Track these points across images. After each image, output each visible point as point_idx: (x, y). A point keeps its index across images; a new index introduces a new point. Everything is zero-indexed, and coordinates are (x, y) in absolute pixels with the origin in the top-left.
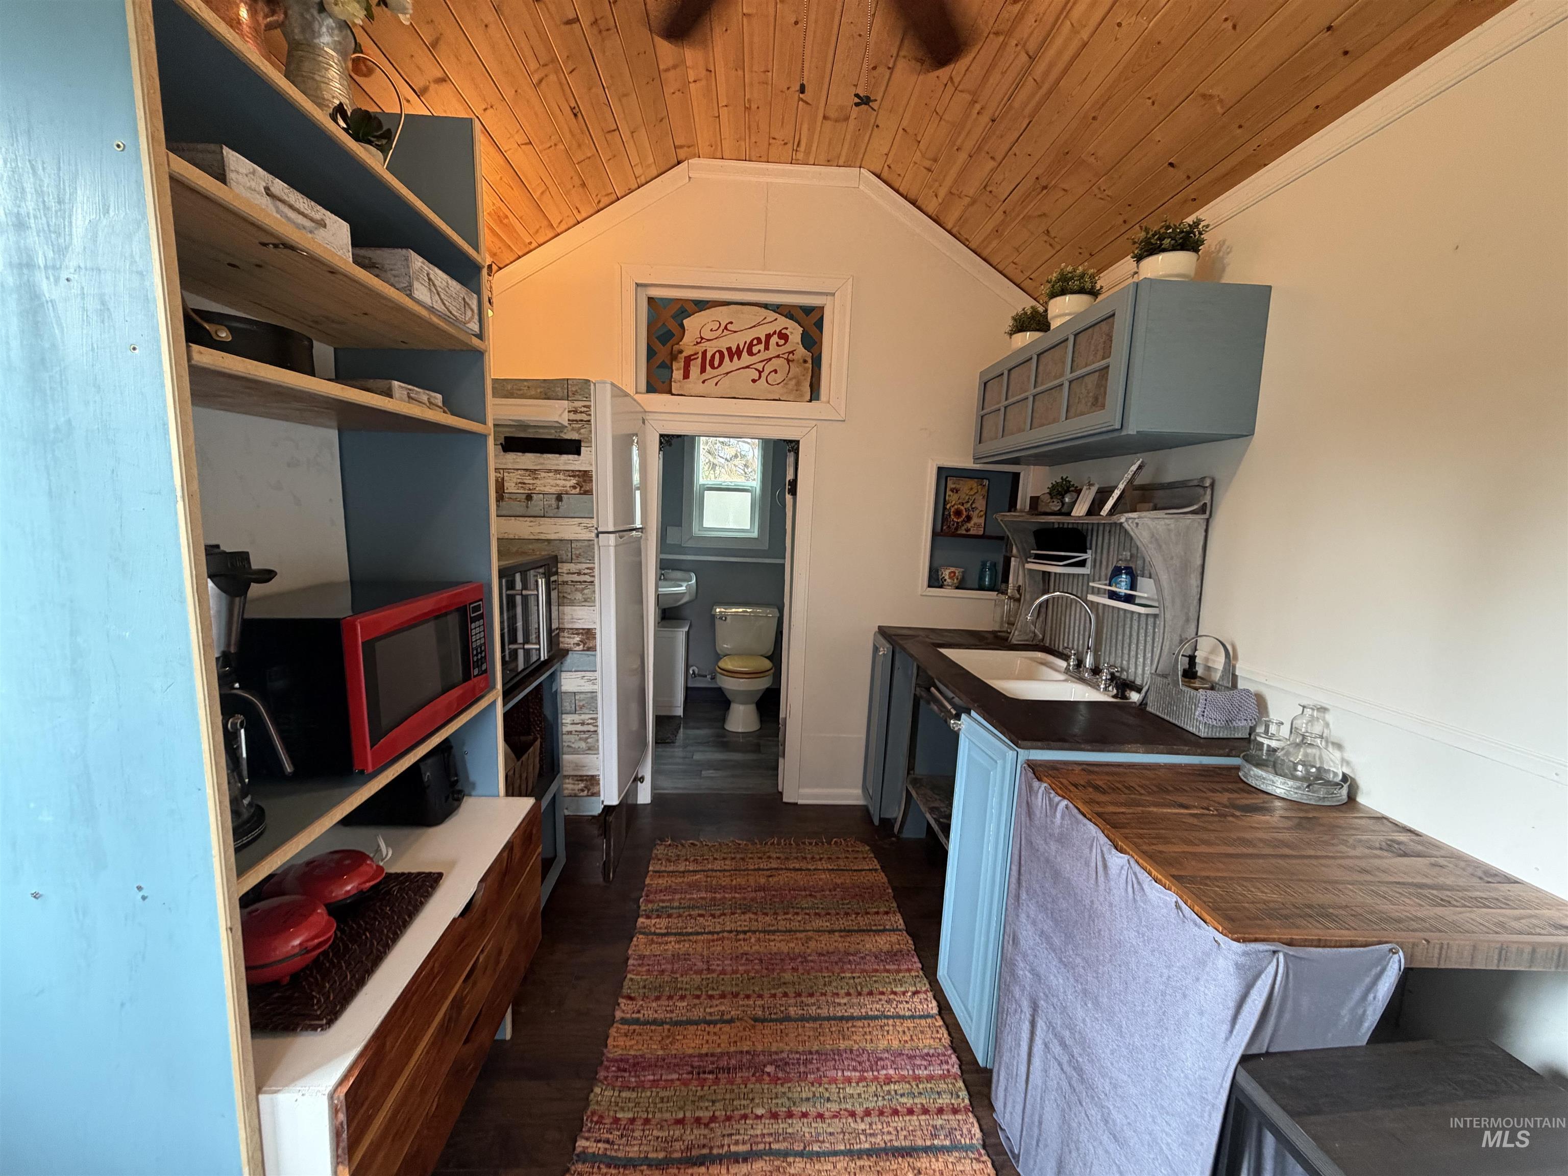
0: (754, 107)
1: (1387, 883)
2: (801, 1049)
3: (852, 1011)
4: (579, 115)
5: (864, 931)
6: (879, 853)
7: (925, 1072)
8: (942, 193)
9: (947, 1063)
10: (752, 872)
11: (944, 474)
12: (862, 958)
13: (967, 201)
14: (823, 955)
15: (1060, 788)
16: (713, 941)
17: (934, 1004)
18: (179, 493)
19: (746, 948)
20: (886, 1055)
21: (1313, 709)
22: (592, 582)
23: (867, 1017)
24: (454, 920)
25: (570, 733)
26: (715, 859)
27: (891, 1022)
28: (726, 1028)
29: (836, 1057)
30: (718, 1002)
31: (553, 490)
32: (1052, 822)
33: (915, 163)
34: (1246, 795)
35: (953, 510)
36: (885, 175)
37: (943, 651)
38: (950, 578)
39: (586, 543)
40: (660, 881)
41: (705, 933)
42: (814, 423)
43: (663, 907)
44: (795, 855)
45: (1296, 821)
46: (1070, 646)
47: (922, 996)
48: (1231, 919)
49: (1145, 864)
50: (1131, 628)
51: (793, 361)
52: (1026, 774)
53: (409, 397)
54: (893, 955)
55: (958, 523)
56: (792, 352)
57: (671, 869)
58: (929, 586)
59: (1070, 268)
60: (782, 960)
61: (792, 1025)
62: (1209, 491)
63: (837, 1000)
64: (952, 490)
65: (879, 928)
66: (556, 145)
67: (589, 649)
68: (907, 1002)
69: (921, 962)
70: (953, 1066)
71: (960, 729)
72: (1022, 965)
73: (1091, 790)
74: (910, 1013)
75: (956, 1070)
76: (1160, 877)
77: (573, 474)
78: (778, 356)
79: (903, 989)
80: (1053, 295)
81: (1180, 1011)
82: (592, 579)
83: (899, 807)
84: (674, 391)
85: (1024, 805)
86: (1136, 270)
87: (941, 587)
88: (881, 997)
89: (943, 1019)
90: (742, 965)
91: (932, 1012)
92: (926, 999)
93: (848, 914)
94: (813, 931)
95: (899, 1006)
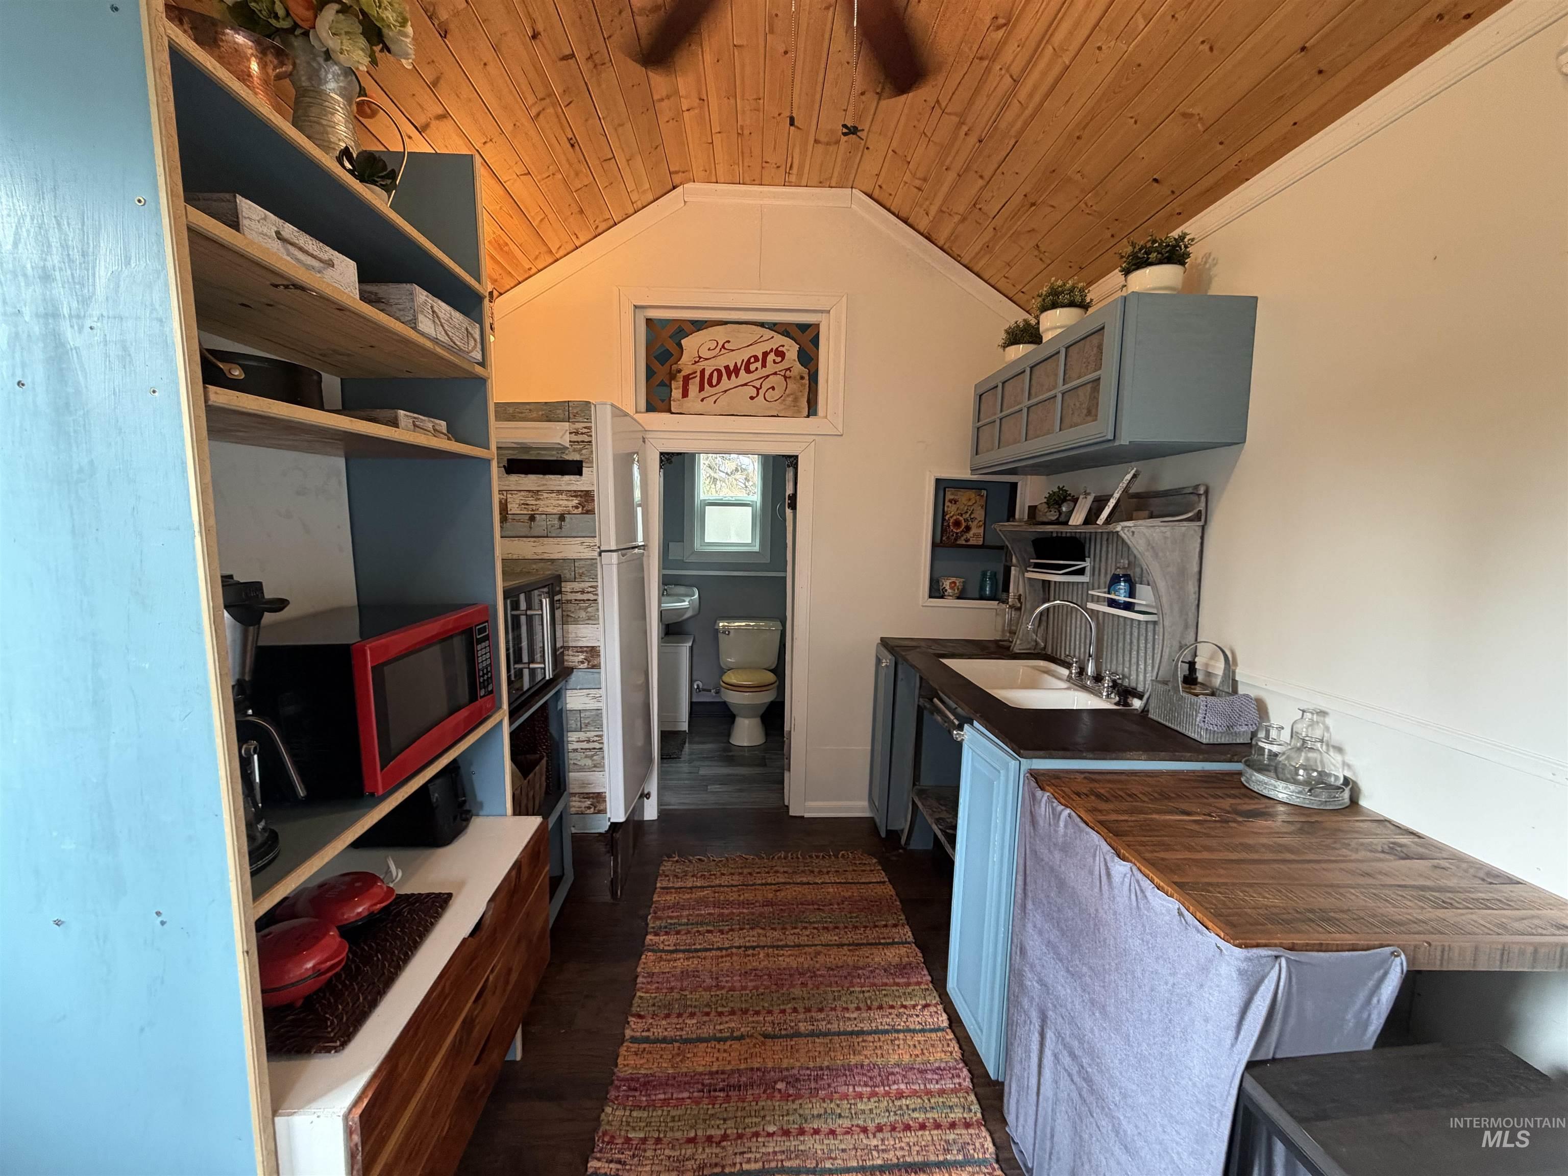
0: (746, 132)
1: (1391, 886)
2: (811, 1065)
3: (862, 1025)
4: (576, 145)
5: (871, 944)
6: (886, 865)
7: (937, 1086)
8: (933, 210)
9: (958, 1076)
10: (760, 887)
11: (942, 485)
12: (872, 972)
13: (957, 218)
14: (832, 970)
15: (1063, 797)
16: (722, 957)
17: (945, 1016)
18: (197, 528)
19: (754, 964)
20: (897, 1070)
21: (1312, 714)
22: (596, 600)
23: (876, 1032)
24: (464, 940)
25: (575, 750)
26: (723, 874)
27: (901, 1036)
28: (736, 1045)
29: (847, 1073)
30: (727, 1019)
31: (555, 511)
32: (1056, 831)
33: (906, 183)
34: (1247, 800)
35: (952, 521)
36: (876, 194)
37: (945, 661)
38: (951, 588)
39: (589, 562)
40: (668, 898)
41: (713, 949)
42: (814, 437)
43: (671, 924)
44: (801, 868)
45: (1299, 826)
47: (933, 1009)
48: (1233, 925)
49: (1148, 872)
50: (1131, 634)
51: (790, 377)
52: (1029, 783)
53: (415, 425)
54: (903, 969)
55: (957, 533)
56: (789, 369)
57: (679, 884)
58: (930, 597)
59: (1060, 283)
60: (791, 975)
61: (802, 1040)
62: (1203, 498)
63: (847, 1015)
64: (950, 501)
65: (888, 941)
66: (553, 174)
67: (593, 667)
68: (917, 1016)
69: (930, 975)
70: (965, 1080)
71: (963, 740)
72: (1029, 975)
73: (1093, 798)
74: (921, 1027)
75: (967, 1083)
76: (1162, 884)
77: (575, 494)
78: (775, 373)
79: (913, 1003)
80: (1044, 309)
81: (1186, 1018)
82: (595, 597)
83: (906, 820)
84: (673, 410)
85: (1028, 814)
86: (1123, 283)
87: (942, 597)
88: (891, 1011)
89: (953, 1032)
90: (751, 981)
91: (942, 1025)
92: (936, 1012)
93: (856, 927)
94: (822, 945)
95: (909, 1019)
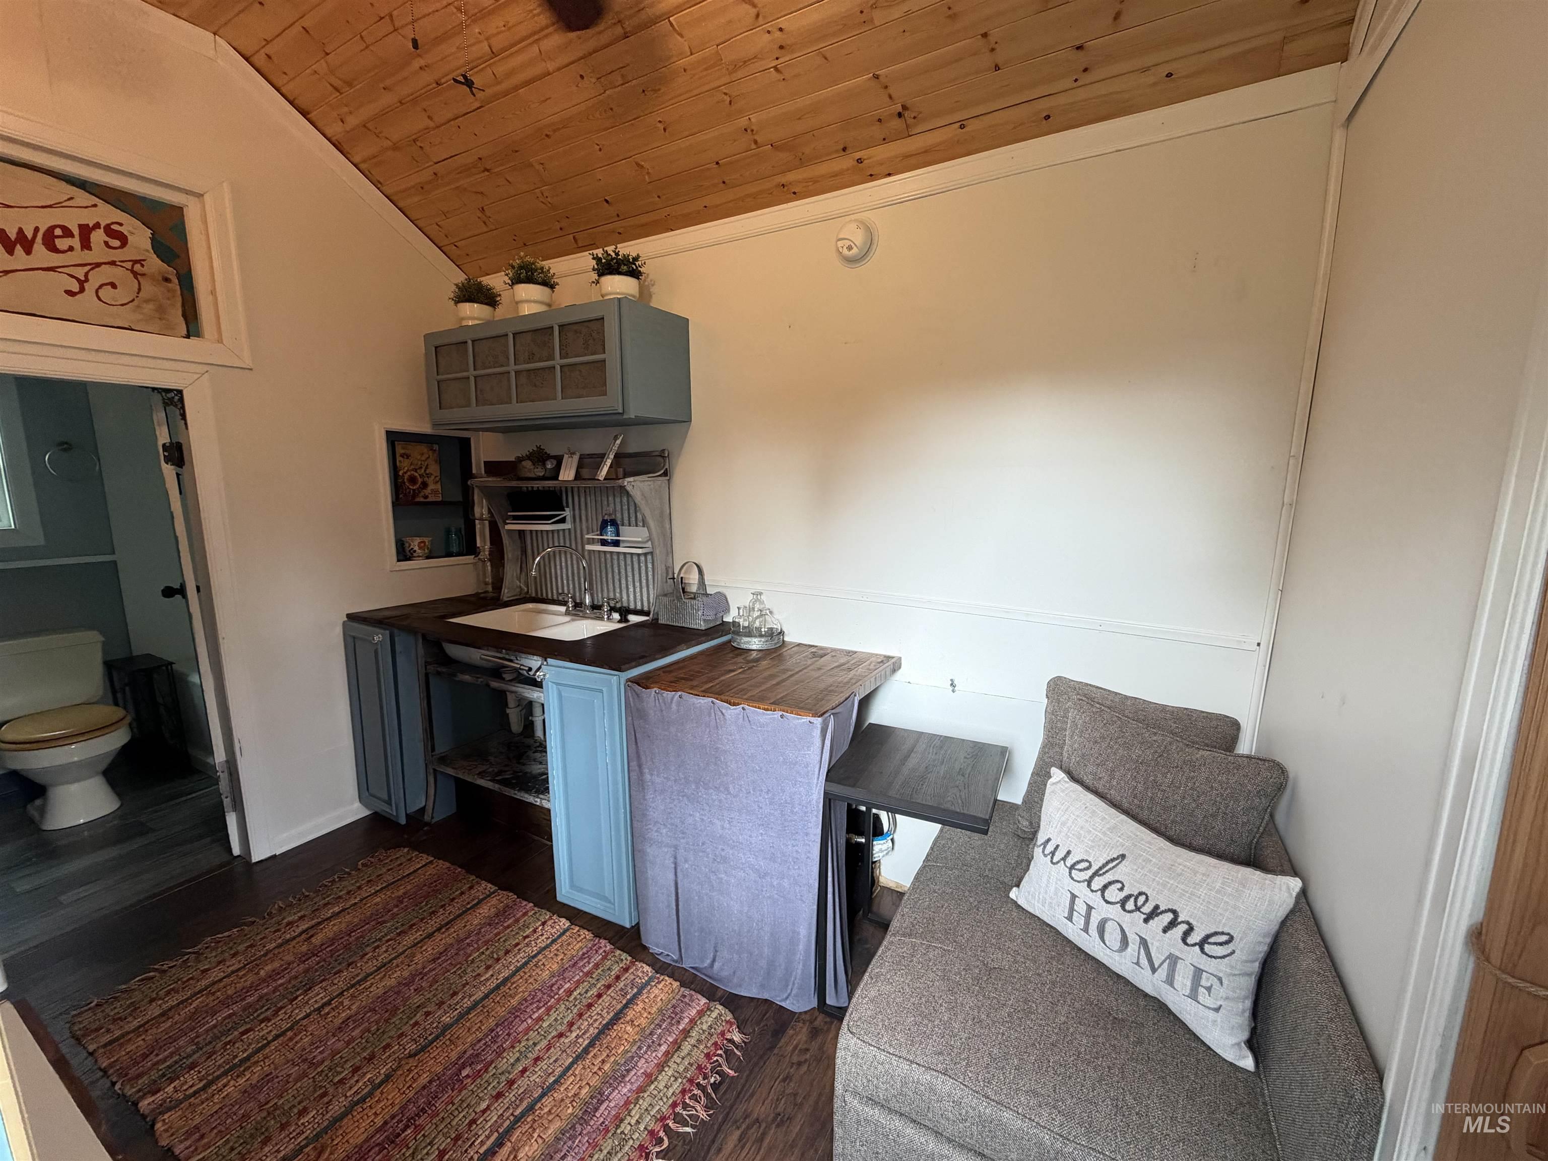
2: (480, 1035)
3: (502, 975)
5: (462, 914)
6: (421, 847)
7: (590, 966)
9: (600, 948)
10: (279, 950)
11: (394, 438)
12: (478, 934)
13: (387, 143)
14: (439, 958)
15: (666, 687)
17: (563, 920)
19: (343, 1015)
20: (554, 979)
21: (757, 595)
23: (518, 970)
26: (205, 971)
27: (540, 957)
28: (387, 1087)
29: (517, 1014)
30: (355, 1078)
32: (670, 712)
33: (316, 73)
34: (749, 654)
35: (406, 477)
36: (258, 61)
38: (420, 548)
41: (269, 1043)
42: (206, 368)
43: (169, 1067)
44: (323, 902)
46: (566, 591)
47: (550, 923)
49: (754, 705)
51: (143, 275)
52: (631, 688)
54: (503, 913)
55: (414, 490)
56: (139, 262)
57: (134, 1024)
58: (399, 561)
60: (398, 993)
61: (454, 1029)
62: (668, 460)
63: (482, 979)
64: (402, 456)
65: (474, 902)
68: (542, 935)
69: (530, 902)
70: (606, 946)
73: (683, 681)
74: (550, 940)
75: (609, 947)
78: (112, 263)
79: (531, 930)
83: (428, 791)
85: (634, 712)
86: (600, 281)
87: (409, 559)
88: (517, 948)
89: (576, 925)
90: (353, 1030)
91: (565, 927)
92: (554, 922)
93: (433, 912)
94: (409, 948)
95: (538, 942)
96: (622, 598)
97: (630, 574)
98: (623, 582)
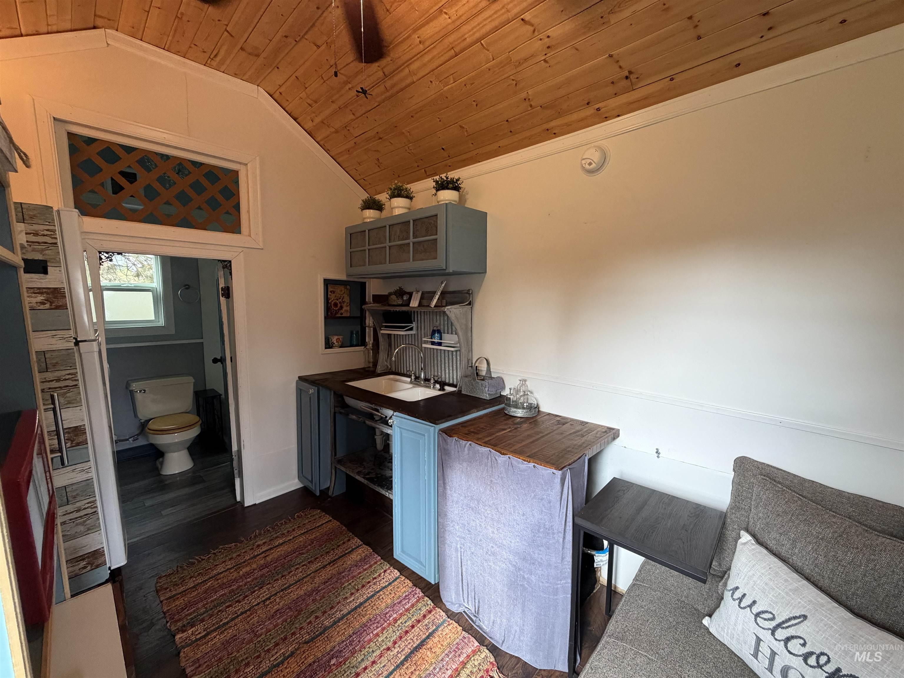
1: (569, 435)
2: (344, 638)
3: (359, 601)
5: (342, 556)
6: (326, 510)
7: (409, 605)
9: (416, 594)
10: (251, 560)
11: (327, 283)
12: (349, 571)
13: (332, 130)
14: (327, 582)
15: (461, 437)
17: (396, 571)
19: (275, 608)
22: (77, 385)
23: (368, 599)
26: (216, 565)
27: (381, 593)
28: (291, 660)
29: (365, 628)
30: (275, 650)
32: (464, 454)
33: (301, 98)
35: (332, 303)
36: (276, 96)
37: (349, 383)
38: (337, 342)
39: (64, 352)
40: (177, 603)
41: (238, 616)
42: (242, 249)
43: (192, 619)
44: (275, 535)
46: (411, 370)
47: (388, 571)
49: (517, 456)
52: (441, 435)
54: (364, 560)
55: (336, 310)
57: (182, 589)
58: (326, 348)
59: (396, 184)
60: (304, 600)
61: (330, 631)
62: (471, 295)
63: (348, 601)
64: (331, 292)
65: (349, 550)
67: (78, 444)
68: (383, 579)
69: (379, 556)
70: (419, 593)
73: (473, 434)
74: (388, 582)
75: (421, 594)
76: (524, 459)
77: (40, 291)
79: (378, 574)
83: (331, 480)
85: (442, 449)
86: (437, 194)
87: (331, 348)
88: (369, 585)
89: (404, 575)
90: (279, 618)
91: (397, 576)
92: (391, 572)
93: (328, 552)
94: (313, 572)
95: (381, 583)
96: (441, 376)
97: (447, 361)
98: (443, 366)
